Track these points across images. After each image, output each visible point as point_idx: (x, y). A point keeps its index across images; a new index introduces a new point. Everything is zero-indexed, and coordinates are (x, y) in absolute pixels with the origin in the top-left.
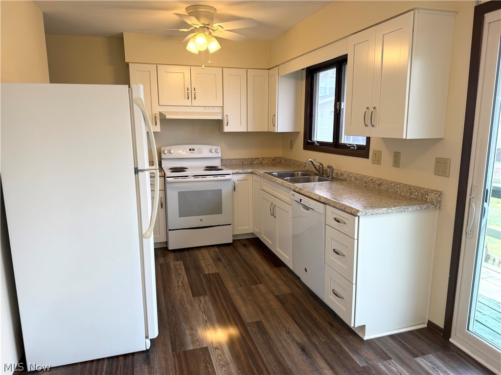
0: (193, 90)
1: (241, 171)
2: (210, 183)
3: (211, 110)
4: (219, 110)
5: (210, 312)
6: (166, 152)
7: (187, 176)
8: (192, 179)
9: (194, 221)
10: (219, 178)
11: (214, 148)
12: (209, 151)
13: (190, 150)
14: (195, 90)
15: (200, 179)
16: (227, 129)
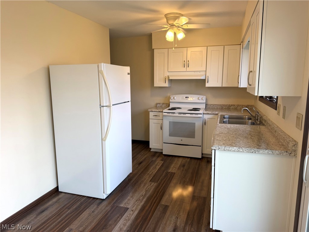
0: (187, 61)
1: (210, 112)
2: (188, 118)
3: (199, 73)
4: (204, 73)
5: (149, 192)
6: (172, 98)
7: (174, 113)
8: (177, 115)
9: (177, 140)
10: (194, 116)
11: (201, 97)
12: (197, 98)
13: (186, 97)
14: (188, 62)
15: (182, 115)
16: (207, 85)
